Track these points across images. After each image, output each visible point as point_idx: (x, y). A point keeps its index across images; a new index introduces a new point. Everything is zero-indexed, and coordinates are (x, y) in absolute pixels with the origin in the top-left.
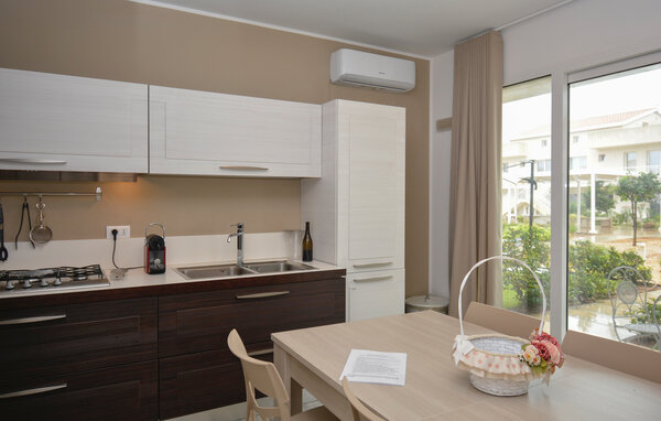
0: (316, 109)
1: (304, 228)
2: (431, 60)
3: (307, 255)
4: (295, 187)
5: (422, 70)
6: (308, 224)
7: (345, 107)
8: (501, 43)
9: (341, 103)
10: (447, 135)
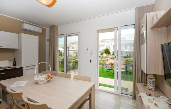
0: (17, 35)
1: (14, 59)
2: (46, 28)
3: (15, 65)
4: (13, 51)
5: (44, 30)
6: (15, 58)
7: (23, 35)
8: (57, 28)
9: (23, 34)
10: (48, 42)
